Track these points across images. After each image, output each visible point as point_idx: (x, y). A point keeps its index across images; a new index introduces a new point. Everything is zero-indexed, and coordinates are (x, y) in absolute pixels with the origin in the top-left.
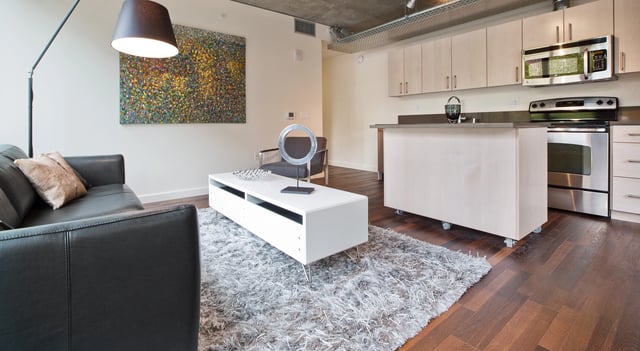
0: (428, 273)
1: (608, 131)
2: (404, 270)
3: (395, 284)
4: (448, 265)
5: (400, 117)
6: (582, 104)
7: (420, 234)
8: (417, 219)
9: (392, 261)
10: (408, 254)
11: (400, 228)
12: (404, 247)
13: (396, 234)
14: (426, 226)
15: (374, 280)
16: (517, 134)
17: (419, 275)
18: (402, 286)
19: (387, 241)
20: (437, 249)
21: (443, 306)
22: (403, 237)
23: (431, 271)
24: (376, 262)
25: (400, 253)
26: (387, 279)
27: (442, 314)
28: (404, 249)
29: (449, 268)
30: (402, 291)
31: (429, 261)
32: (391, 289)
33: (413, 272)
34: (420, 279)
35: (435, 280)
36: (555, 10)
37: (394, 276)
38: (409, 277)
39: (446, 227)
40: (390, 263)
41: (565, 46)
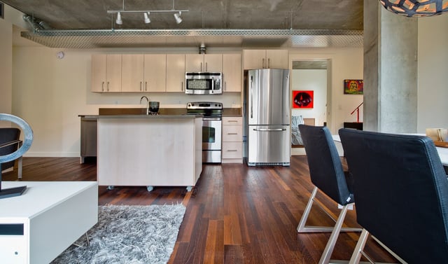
0: (150, 229)
1: (221, 120)
2: (132, 235)
3: (131, 250)
4: (162, 217)
5: (100, 109)
6: (209, 106)
7: (133, 200)
8: (125, 190)
9: (120, 232)
10: (131, 220)
11: (116, 200)
12: (126, 216)
13: (115, 207)
14: (135, 193)
15: (109, 257)
16: (194, 122)
17: (145, 234)
18: (137, 249)
19: (109, 216)
20: (151, 208)
21: (170, 249)
22: (122, 207)
23: (153, 227)
24: (107, 239)
25: (124, 222)
26: (121, 250)
27: (172, 255)
28: (126, 217)
29: (163, 219)
30: (138, 253)
31: (148, 219)
32: (128, 256)
33: (140, 234)
34: (147, 236)
35: (158, 232)
36: (200, 53)
37: (126, 244)
38: (139, 239)
39: (150, 189)
40: (119, 235)
41: (201, 74)
